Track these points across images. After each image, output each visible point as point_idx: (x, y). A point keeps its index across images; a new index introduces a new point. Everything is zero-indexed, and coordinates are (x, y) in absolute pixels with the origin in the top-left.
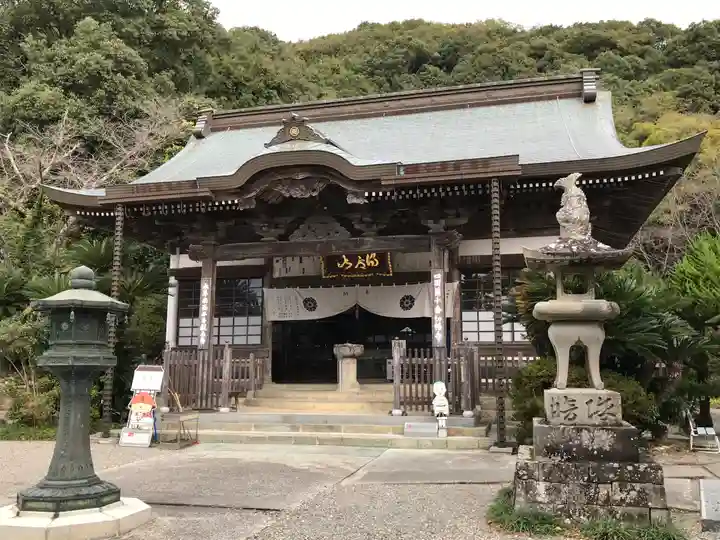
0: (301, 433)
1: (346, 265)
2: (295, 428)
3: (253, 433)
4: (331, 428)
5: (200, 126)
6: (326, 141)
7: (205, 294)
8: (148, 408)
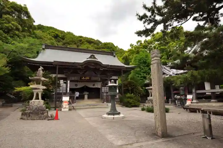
0: (91, 107)
1: (83, 79)
2: (90, 106)
4: (96, 106)
5: (44, 47)
6: (97, 59)
7: (69, 83)
8: (67, 104)
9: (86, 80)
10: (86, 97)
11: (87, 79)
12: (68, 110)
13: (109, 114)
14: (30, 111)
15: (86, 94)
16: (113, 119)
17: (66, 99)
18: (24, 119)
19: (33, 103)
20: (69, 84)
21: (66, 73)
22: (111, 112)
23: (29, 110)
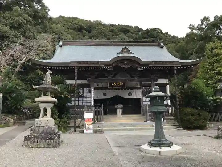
0: (126, 128)
1: (114, 84)
2: (125, 127)
3: (113, 128)
4: (134, 126)
5: (61, 43)
6: (133, 54)
7: (93, 91)
8: (91, 123)
9: (118, 86)
10: (119, 111)
11: (120, 86)
12: (92, 131)
13: (151, 144)
14: (35, 135)
15: (118, 108)
16: (159, 153)
17: (89, 115)
18: (27, 146)
19: (40, 123)
20: (93, 93)
21: (88, 77)
22: (155, 141)
23: (34, 133)
